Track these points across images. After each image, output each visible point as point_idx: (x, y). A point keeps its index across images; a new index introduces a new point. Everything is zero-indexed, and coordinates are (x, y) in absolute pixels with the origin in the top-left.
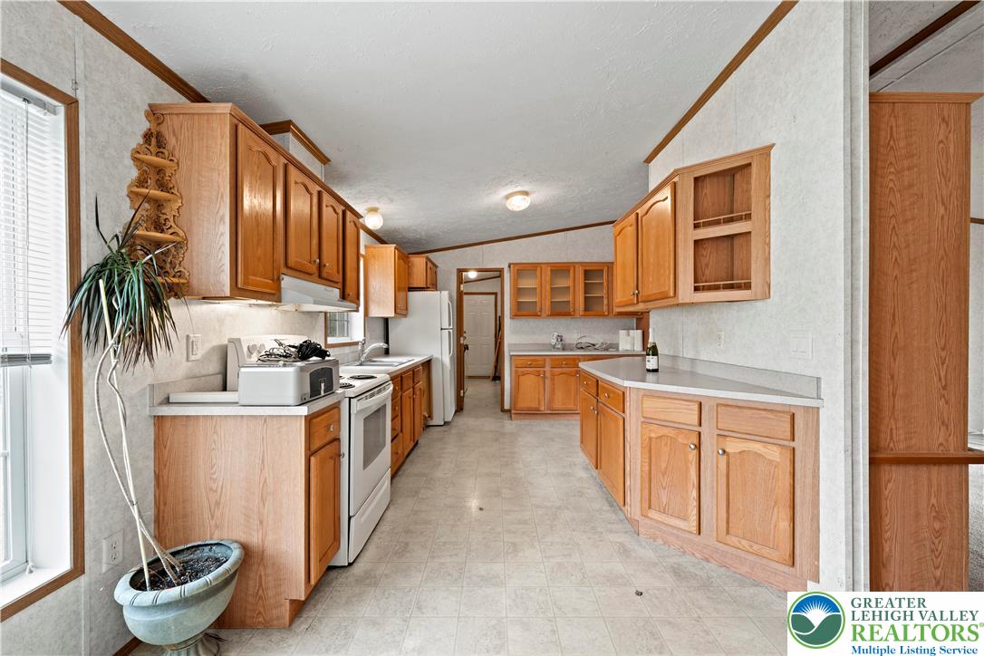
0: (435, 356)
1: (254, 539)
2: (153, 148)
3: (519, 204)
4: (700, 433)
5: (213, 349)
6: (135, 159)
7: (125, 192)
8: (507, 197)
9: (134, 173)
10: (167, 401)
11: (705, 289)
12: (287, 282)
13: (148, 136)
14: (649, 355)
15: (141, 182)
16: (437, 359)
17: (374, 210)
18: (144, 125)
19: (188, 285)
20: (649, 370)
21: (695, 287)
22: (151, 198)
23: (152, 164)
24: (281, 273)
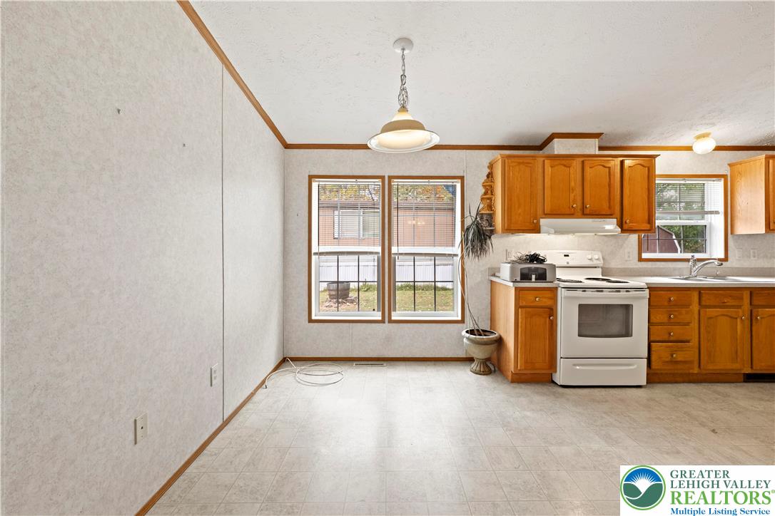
1: (504, 336)
2: (489, 179)
6: (484, 186)
7: (480, 198)
9: (483, 191)
10: (493, 275)
13: (488, 176)
15: (486, 193)
17: (701, 136)
18: (487, 171)
19: (495, 230)
22: (488, 199)
23: (489, 186)
24: (537, 218)
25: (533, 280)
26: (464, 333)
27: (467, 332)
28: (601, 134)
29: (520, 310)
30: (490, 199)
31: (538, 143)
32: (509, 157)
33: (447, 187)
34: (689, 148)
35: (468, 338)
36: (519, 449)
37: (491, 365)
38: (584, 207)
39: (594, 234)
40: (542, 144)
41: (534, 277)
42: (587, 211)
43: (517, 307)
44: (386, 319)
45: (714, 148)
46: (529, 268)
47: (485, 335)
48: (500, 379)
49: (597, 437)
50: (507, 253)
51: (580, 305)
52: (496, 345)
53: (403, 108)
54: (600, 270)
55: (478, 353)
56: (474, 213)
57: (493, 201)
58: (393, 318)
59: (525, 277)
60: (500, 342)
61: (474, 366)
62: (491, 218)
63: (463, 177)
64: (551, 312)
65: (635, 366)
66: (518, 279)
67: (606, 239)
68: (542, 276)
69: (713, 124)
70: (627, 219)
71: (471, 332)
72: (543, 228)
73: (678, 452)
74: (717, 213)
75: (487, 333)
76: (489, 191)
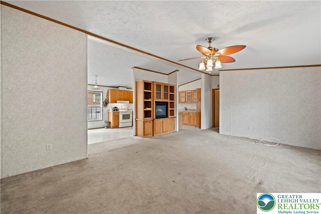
1: (110, 121)
5: (111, 107)
13: (108, 92)
19: (109, 102)
26: (103, 122)
28: (127, 87)
30: (108, 97)
31: (116, 87)
37: (108, 127)
38: (124, 99)
43: (113, 115)
51: (123, 115)
52: (109, 123)
55: (106, 125)
56: (105, 99)
59: (114, 110)
62: (108, 100)
63: (102, 92)
64: (118, 116)
68: (117, 110)
72: (117, 102)
76: (108, 95)
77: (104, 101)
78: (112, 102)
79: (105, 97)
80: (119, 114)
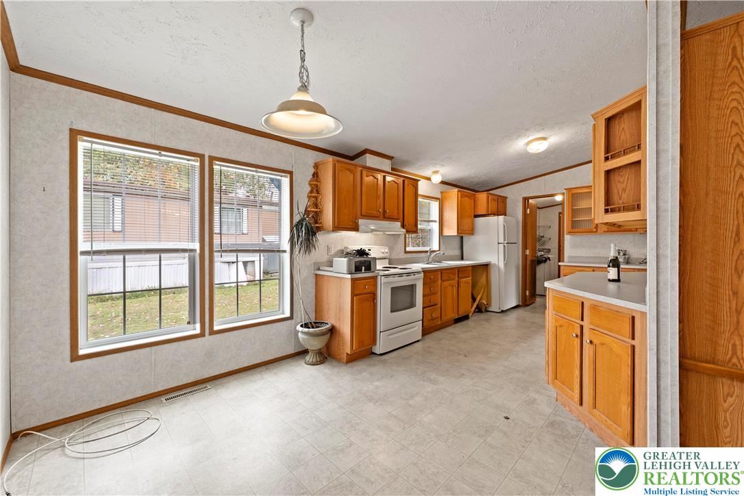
0: (492, 262)
1: (337, 325)
2: (315, 178)
3: (538, 147)
4: (582, 326)
5: (339, 251)
6: (310, 184)
7: (306, 196)
8: (528, 144)
9: (310, 189)
10: (319, 269)
11: (613, 211)
12: (361, 222)
13: (313, 175)
14: (609, 266)
15: (311, 192)
16: (495, 264)
17: (436, 172)
18: (312, 171)
19: (323, 226)
20: (610, 280)
21: (605, 209)
22: (314, 197)
23: (315, 185)
24: (356, 218)
25: (363, 271)
26: (299, 328)
27: (302, 326)
28: (393, 157)
29: (355, 298)
30: (316, 198)
31: (351, 154)
32: (338, 161)
33: (272, 180)
34: (429, 179)
35: (302, 332)
36: (394, 413)
38: (384, 212)
39: (382, 233)
40: (354, 156)
41: (363, 268)
42: (386, 216)
43: (353, 295)
44: (208, 329)
45: (440, 181)
46: (360, 261)
47: (317, 327)
48: (335, 364)
49: (425, 383)
50: (328, 249)
51: (392, 288)
52: (329, 335)
53: (304, 88)
54: (387, 260)
56: (302, 210)
57: (319, 200)
58: (216, 328)
59: (358, 269)
60: (333, 331)
61: (309, 358)
62: (317, 216)
63: (292, 172)
64: (373, 296)
65: (416, 328)
66: (353, 271)
67: (389, 237)
68: (368, 269)
69: (443, 166)
70: (406, 222)
71: (306, 326)
72: (361, 227)
73: (463, 375)
74: (436, 221)
75: (318, 325)
76: (315, 190)
77: (297, 219)
78: (339, 226)
79: (303, 202)
80: (375, 285)
